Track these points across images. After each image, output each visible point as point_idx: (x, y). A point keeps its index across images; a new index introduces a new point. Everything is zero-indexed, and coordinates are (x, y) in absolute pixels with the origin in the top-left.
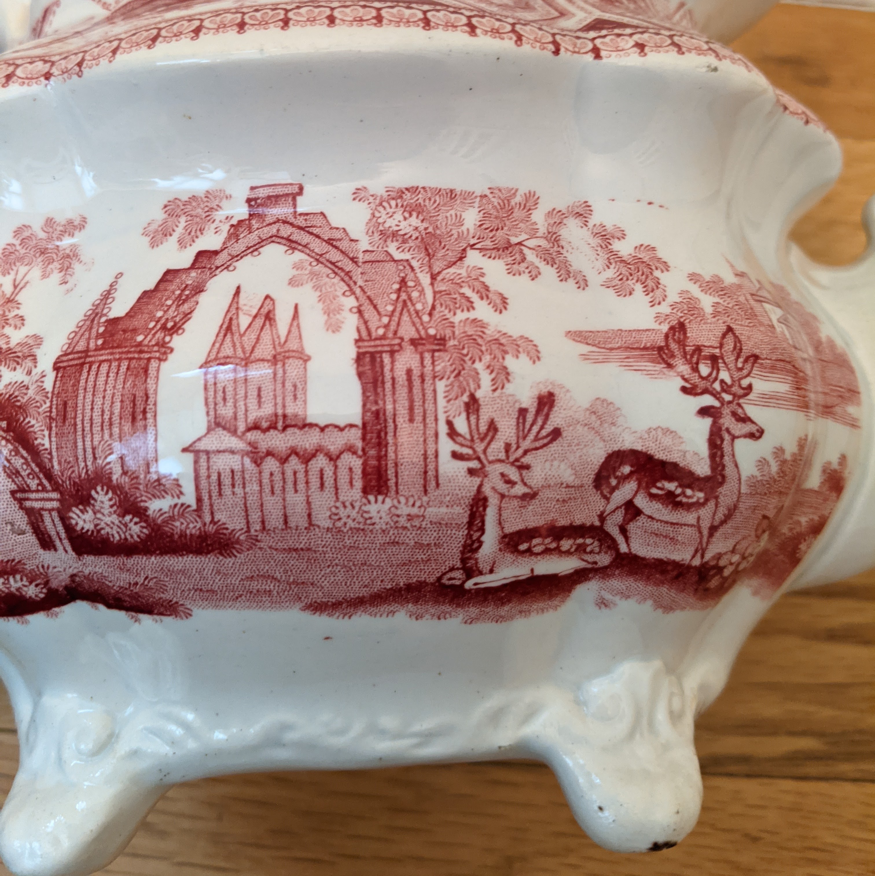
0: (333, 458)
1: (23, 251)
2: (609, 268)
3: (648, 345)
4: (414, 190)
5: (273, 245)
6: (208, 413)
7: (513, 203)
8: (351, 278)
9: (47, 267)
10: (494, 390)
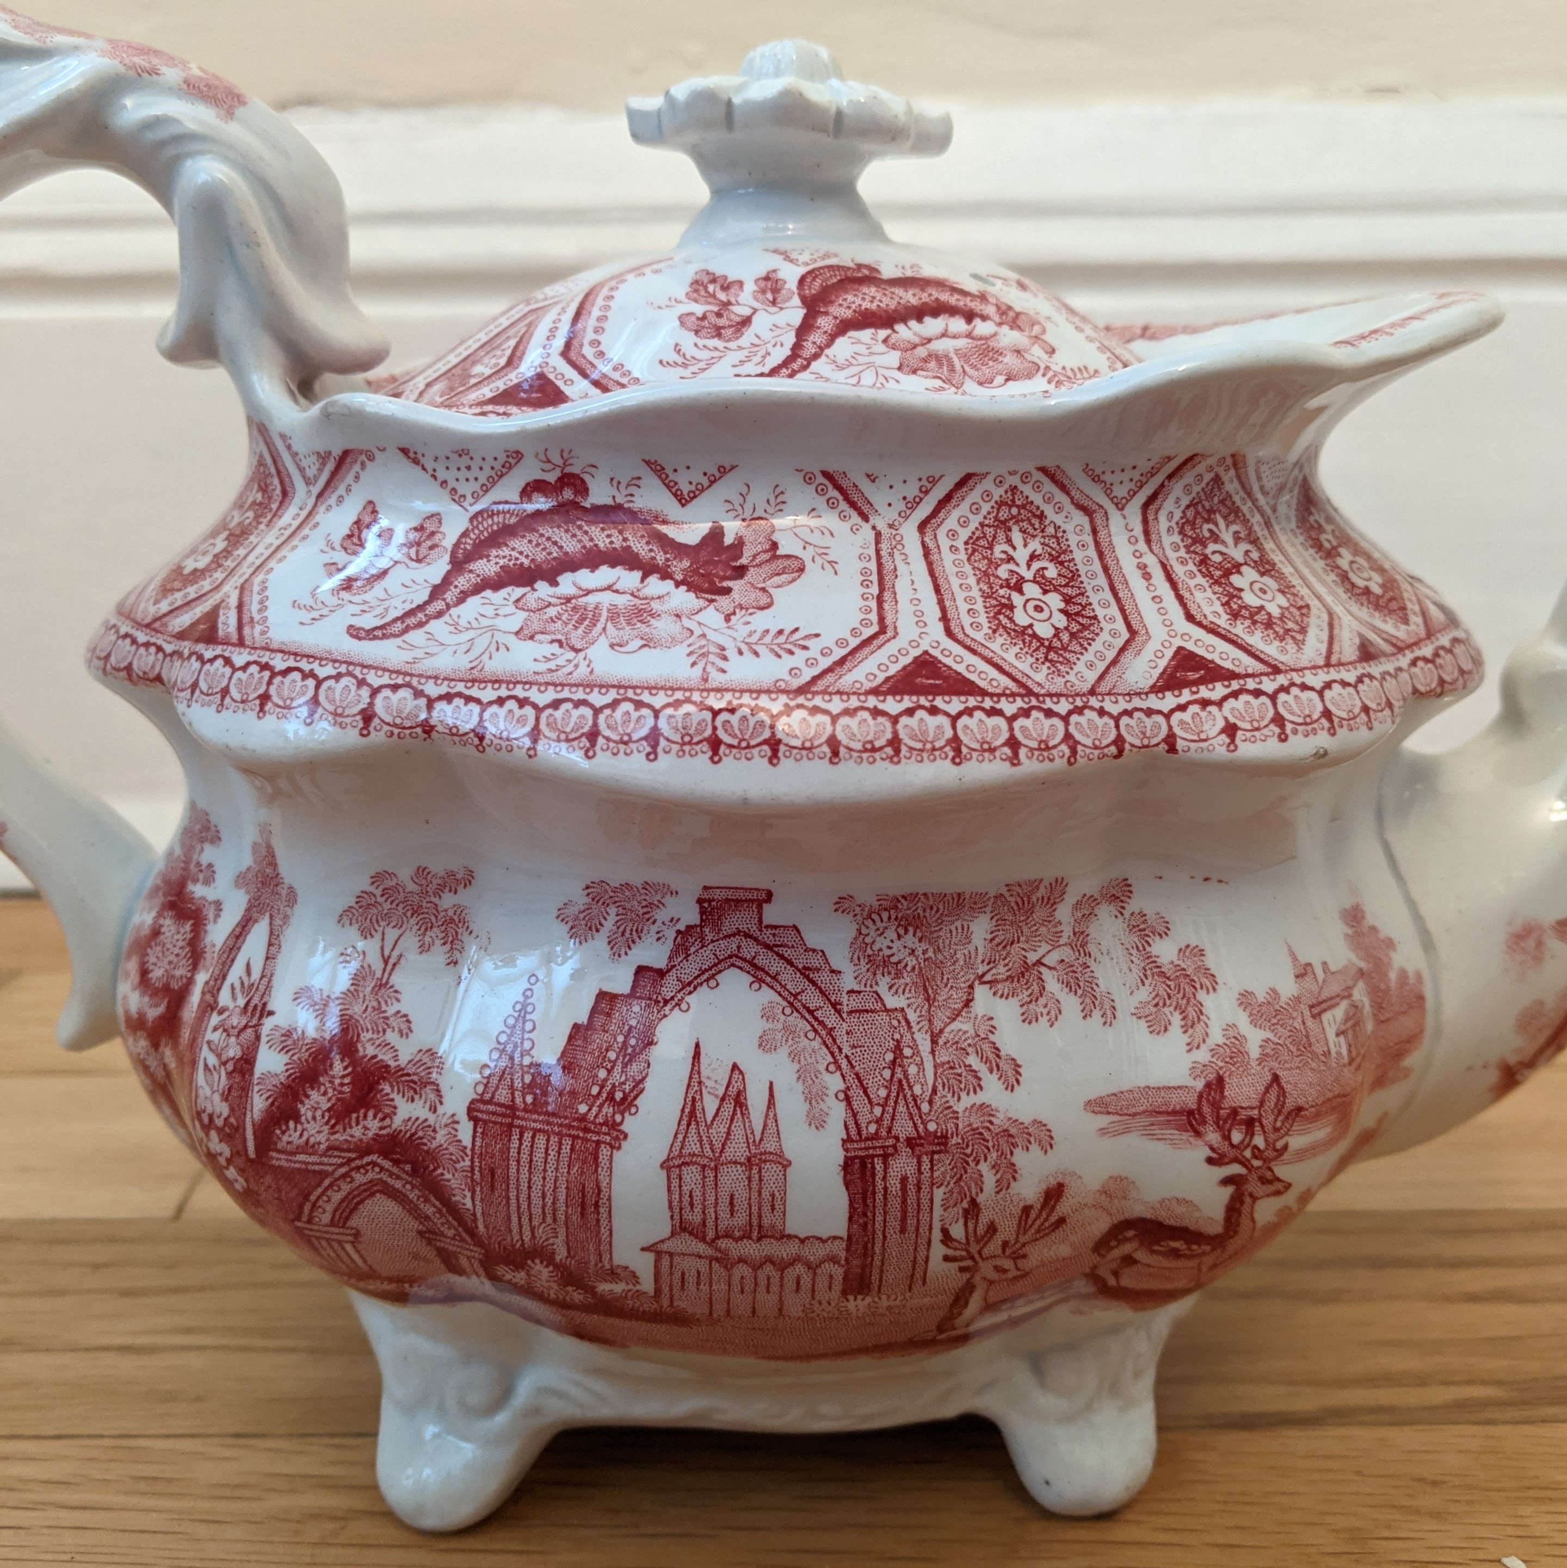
0: (813, 1268)
1: (387, 906)
2: (1143, 984)
3: (1178, 1107)
4: (911, 897)
5: (733, 970)
6: (672, 1217)
7: (1034, 899)
8: (834, 1040)
9: (424, 934)
10: (997, 1193)
